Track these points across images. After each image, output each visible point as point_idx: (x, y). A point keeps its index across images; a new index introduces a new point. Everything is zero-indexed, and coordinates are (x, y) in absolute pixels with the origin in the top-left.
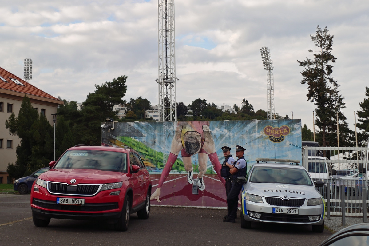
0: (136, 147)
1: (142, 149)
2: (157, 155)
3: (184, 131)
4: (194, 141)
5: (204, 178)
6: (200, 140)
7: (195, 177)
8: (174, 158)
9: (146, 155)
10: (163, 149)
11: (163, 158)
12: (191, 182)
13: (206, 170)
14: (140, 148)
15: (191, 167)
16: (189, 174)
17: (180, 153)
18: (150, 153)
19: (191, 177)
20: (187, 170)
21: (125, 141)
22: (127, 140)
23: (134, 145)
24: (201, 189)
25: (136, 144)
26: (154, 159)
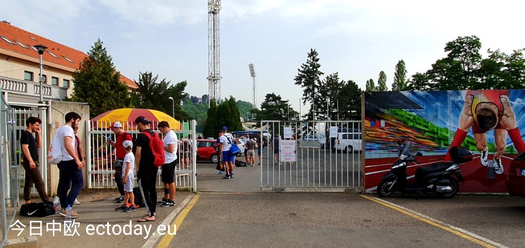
1: (420, 124)
2: (439, 132)
3: (476, 102)
4: (489, 114)
5: (502, 158)
7: (490, 157)
10: (448, 124)
12: (484, 164)
13: (505, 149)
14: (417, 123)
15: (485, 146)
16: (482, 154)
17: (471, 129)
18: (431, 129)
19: (486, 158)
20: (480, 150)
21: (397, 114)
22: (400, 113)
23: (409, 119)
24: (498, 172)
25: (412, 118)
26: (436, 136)
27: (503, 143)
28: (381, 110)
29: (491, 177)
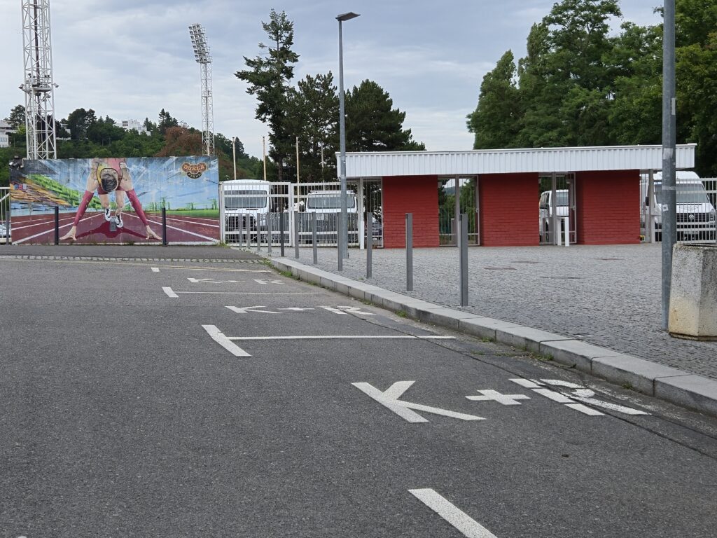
0: (49, 185)
1: (55, 187)
2: (71, 194)
3: (100, 168)
4: (111, 178)
5: (122, 214)
6: (117, 178)
7: (113, 214)
8: (90, 196)
9: (60, 193)
10: (78, 187)
11: (79, 196)
12: (108, 219)
13: (124, 207)
14: (53, 186)
15: (108, 204)
16: (106, 211)
17: (96, 190)
18: (64, 191)
19: (109, 215)
20: (104, 208)
21: (37, 179)
22: (39, 178)
23: (46, 183)
24: (119, 226)
25: (48, 182)
26: (68, 197)
27: (122, 202)
28: (23, 175)
29: (113, 230)
